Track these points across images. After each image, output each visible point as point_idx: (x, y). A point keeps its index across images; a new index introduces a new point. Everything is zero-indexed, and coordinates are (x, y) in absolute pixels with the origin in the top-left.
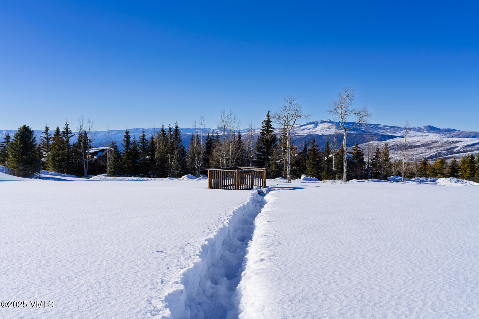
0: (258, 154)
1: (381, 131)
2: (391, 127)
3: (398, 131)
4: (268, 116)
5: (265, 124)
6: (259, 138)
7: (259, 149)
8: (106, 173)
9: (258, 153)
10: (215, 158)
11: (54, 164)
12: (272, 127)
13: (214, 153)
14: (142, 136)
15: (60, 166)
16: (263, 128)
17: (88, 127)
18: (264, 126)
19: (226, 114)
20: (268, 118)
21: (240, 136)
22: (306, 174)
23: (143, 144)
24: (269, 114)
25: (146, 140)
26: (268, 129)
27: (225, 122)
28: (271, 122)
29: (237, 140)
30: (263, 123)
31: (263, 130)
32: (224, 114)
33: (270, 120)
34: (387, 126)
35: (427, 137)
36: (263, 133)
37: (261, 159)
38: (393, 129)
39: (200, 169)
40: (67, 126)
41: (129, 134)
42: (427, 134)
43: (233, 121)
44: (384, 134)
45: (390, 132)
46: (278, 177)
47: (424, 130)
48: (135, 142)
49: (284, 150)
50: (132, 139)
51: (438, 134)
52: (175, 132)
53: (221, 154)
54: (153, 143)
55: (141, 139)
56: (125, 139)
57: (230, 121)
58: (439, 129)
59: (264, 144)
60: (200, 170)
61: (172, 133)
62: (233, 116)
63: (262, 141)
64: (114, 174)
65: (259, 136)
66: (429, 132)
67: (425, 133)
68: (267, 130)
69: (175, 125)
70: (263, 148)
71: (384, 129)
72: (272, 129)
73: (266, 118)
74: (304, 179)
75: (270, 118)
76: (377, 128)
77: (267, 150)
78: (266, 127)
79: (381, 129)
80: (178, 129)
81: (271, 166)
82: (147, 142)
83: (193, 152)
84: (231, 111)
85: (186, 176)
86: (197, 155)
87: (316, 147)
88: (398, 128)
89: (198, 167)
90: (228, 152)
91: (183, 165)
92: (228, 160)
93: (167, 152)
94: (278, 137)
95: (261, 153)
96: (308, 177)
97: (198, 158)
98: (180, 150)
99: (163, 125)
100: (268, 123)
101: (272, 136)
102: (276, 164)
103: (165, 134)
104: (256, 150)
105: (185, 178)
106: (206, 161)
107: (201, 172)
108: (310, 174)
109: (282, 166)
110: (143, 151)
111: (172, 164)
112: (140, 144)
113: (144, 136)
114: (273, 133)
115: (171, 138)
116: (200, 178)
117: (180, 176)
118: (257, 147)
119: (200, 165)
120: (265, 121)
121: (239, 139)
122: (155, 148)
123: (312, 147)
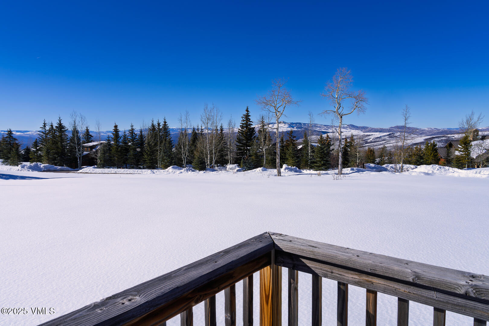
0: (239, 146)
1: (318, 128)
2: (325, 126)
3: (330, 128)
4: (247, 111)
5: (245, 118)
6: (240, 131)
7: (239, 140)
8: (97, 165)
9: (238, 144)
10: (199, 149)
11: (48, 157)
12: (251, 120)
13: (198, 145)
14: (131, 130)
15: (54, 159)
16: (243, 122)
17: (81, 122)
18: (244, 120)
19: (209, 108)
20: (247, 113)
21: (222, 130)
22: (286, 164)
23: (132, 138)
24: (247, 109)
25: (134, 134)
26: (247, 122)
27: (208, 115)
28: (250, 116)
29: (219, 133)
30: (242, 117)
31: (243, 124)
32: (207, 108)
33: (249, 114)
34: (322, 125)
35: (349, 132)
36: (243, 126)
37: (241, 150)
38: (326, 127)
39: (186, 159)
40: (60, 121)
41: (118, 128)
42: (349, 130)
43: (215, 114)
44: (320, 130)
45: (324, 129)
46: (260, 167)
47: (347, 127)
48: (125, 136)
49: (264, 141)
50: (121, 134)
51: (357, 130)
52: (164, 127)
53: (205, 145)
54: (141, 136)
55: (130, 132)
56: (114, 133)
57: (213, 114)
58: (357, 127)
59: (245, 136)
60: (186, 161)
61: (161, 127)
62: (215, 109)
63: (242, 133)
64: (103, 166)
65: (239, 129)
66: (351, 129)
67: (348, 129)
68: (246, 124)
69: (164, 120)
70: (243, 140)
71: (320, 127)
72: (251, 123)
73: (245, 113)
74: (285, 169)
75: (249, 112)
76: (316, 126)
77: (247, 142)
78: (245, 120)
79: (318, 127)
80: (166, 124)
81: (252, 156)
82: (136, 136)
83: (179, 144)
84: (213, 105)
85: (171, 167)
86: (183, 147)
87: (293, 138)
88: (330, 126)
89: (184, 158)
90: (211, 143)
91: (169, 156)
92: (211, 151)
93: (156, 145)
94: (257, 130)
95: (241, 145)
96: (289, 167)
97: (184, 150)
98: (167, 143)
99: (153, 121)
100: (247, 117)
101: (250, 129)
102: (256, 154)
103: (155, 129)
104: (237, 141)
105: (170, 169)
106: (191, 152)
107: (187, 162)
108: (290, 164)
109: (262, 156)
110: (132, 144)
111: (160, 155)
112: (129, 137)
113: (133, 130)
114: (252, 126)
115: (160, 132)
116: (186, 169)
117: (166, 167)
118: (237, 139)
119: (185, 155)
120: (244, 115)
121: (221, 132)
122: (144, 141)
123: (290, 138)
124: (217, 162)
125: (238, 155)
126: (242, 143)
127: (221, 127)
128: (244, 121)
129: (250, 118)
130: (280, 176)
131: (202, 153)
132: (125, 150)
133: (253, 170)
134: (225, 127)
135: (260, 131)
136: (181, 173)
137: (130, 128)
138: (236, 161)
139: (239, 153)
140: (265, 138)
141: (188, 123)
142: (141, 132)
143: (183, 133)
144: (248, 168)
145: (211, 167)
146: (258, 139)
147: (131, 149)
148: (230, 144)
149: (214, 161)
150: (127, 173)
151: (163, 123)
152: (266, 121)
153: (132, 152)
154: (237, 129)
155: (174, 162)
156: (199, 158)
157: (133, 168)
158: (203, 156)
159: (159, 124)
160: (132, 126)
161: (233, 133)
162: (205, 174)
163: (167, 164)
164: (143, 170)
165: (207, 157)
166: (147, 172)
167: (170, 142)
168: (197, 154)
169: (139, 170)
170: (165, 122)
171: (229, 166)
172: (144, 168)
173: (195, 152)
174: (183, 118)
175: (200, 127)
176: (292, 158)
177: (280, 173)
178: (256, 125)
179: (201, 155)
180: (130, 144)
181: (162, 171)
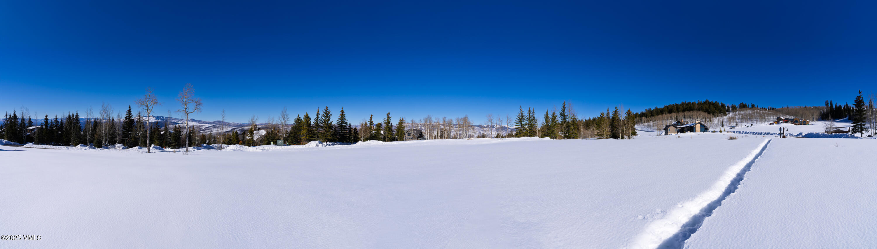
2: (178, 119)
4: (130, 108)
6: (124, 121)
7: (124, 128)
8: (34, 142)
9: (123, 130)
10: (98, 133)
12: (132, 114)
13: (97, 130)
15: (11, 137)
17: (26, 113)
21: (113, 120)
22: (154, 144)
23: (56, 124)
24: (130, 106)
25: (58, 121)
26: (129, 115)
27: (104, 110)
29: (111, 122)
30: (126, 112)
31: (127, 116)
32: (104, 105)
34: (175, 118)
36: (126, 118)
37: (125, 134)
39: (90, 140)
40: (15, 113)
41: (47, 118)
43: (109, 109)
44: (175, 122)
45: (177, 121)
46: (137, 146)
48: (52, 123)
49: (140, 128)
50: (49, 121)
52: (76, 117)
53: (102, 130)
54: (62, 123)
55: (55, 121)
56: (45, 120)
59: (127, 125)
61: (74, 117)
62: (109, 106)
63: (126, 123)
64: (38, 143)
66: (193, 122)
67: (191, 122)
70: (126, 127)
71: (175, 120)
72: (132, 116)
73: (128, 109)
74: (153, 147)
77: (129, 129)
79: (173, 120)
81: (132, 138)
83: (85, 129)
85: (80, 145)
86: (88, 131)
88: (180, 119)
89: (88, 139)
90: (106, 129)
91: (79, 138)
92: (106, 134)
93: (71, 129)
94: (135, 120)
96: (156, 146)
97: (88, 133)
98: (78, 128)
99: (69, 113)
100: (129, 112)
101: (131, 120)
102: (134, 137)
103: (71, 118)
104: (123, 128)
105: (79, 146)
106: (93, 135)
107: (90, 142)
108: (157, 144)
109: (138, 138)
111: (73, 136)
112: (54, 124)
113: (56, 119)
114: (132, 118)
115: (73, 121)
116: (89, 146)
117: (76, 145)
118: (123, 126)
119: (89, 137)
121: (113, 122)
122: (64, 126)
123: (156, 126)
124: (109, 142)
125: (123, 138)
126: (126, 130)
127: (113, 118)
128: (127, 114)
129: (131, 112)
130: (150, 152)
131: (100, 136)
132: (52, 132)
133: (133, 148)
134: (115, 118)
135: (137, 121)
136: (86, 149)
138: (122, 142)
139: (124, 136)
140: (141, 126)
141: (92, 115)
142: (62, 120)
143: (88, 121)
144: (129, 146)
145: (105, 146)
146: (136, 127)
147: (55, 132)
148: (118, 130)
149: (107, 141)
150: (52, 148)
151: (76, 115)
152: (141, 115)
153: (55, 134)
154: (123, 119)
155: (82, 141)
156: (98, 139)
157: (56, 145)
159: (73, 115)
160: (56, 116)
161: (120, 122)
162: (102, 150)
163: (77, 143)
164: (62, 147)
165: (103, 139)
166: (64, 148)
167: (80, 127)
169: (59, 146)
170: (77, 114)
171: (117, 145)
172: (62, 145)
173: (95, 135)
174: (89, 112)
175: (99, 118)
176: (158, 140)
177: (149, 150)
178: (135, 117)
179: (99, 137)
180: (55, 128)
181: (74, 147)
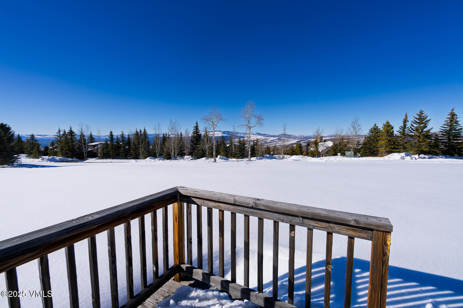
4: (197, 124)
5: (195, 128)
6: (192, 136)
7: (192, 141)
8: (98, 157)
9: (192, 144)
10: (167, 147)
11: (62, 153)
13: (166, 144)
14: (122, 135)
15: (67, 154)
19: (173, 121)
21: (181, 135)
22: (220, 155)
23: (123, 140)
24: (197, 122)
25: (124, 137)
26: (196, 130)
27: (172, 126)
29: (179, 137)
31: (194, 131)
32: (171, 121)
33: (198, 126)
36: (194, 133)
37: (193, 147)
39: (159, 153)
40: (71, 129)
41: (112, 134)
43: (177, 125)
46: (205, 157)
48: (118, 138)
49: (207, 142)
50: (114, 137)
52: (144, 133)
53: (170, 144)
54: (129, 139)
56: (110, 136)
57: (175, 126)
59: (195, 139)
61: (142, 133)
62: (177, 122)
63: (194, 137)
64: (102, 158)
66: (258, 135)
70: (195, 141)
72: (199, 131)
73: (196, 125)
74: (219, 158)
77: (197, 142)
79: (239, 134)
81: (200, 151)
83: (154, 144)
84: (175, 120)
85: (149, 158)
86: (157, 145)
87: (224, 140)
89: (157, 152)
90: (174, 143)
91: (148, 151)
92: (174, 148)
93: (139, 144)
94: (202, 135)
95: (193, 144)
96: (222, 157)
97: (157, 147)
98: (146, 143)
99: (136, 129)
100: (197, 128)
101: (199, 134)
102: (202, 149)
103: (138, 134)
104: (191, 142)
105: (148, 159)
106: (162, 148)
107: (159, 155)
108: (222, 155)
109: (206, 151)
110: (123, 143)
111: (141, 150)
112: (121, 139)
113: (123, 135)
114: (200, 133)
115: (141, 136)
116: (158, 159)
117: (145, 158)
118: (191, 140)
119: (158, 151)
120: (195, 126)
121: (181, 136)
122: (131, 142)
123: (222, 140)
124: (178, 155)
125: (191, 150)
126: (194, 143)
127: (181, 133)
128: (195, 130)
129: (198, 128)
130: (216, 162)
131: (169, 149)
132: (118, 147)
133: (200, 159)
134: (184, 133)
135: (204, 136)
136: (155, 161)
137: (121, 134)
138: (190, 154)
139: (192, 149)
140: (208, 140)
141: (160, 131)
142: (129, 136)
143: (157, 137)
144: (198, 157)
145: (174, 158)
146: (203, 141)
147: (122, 147)
148: (187, 144)
149: (176, 154)
150: (119, 162)
151: (144, 131)
152: (208, 130)
153: (122, 149)
154: (191, 134)
155: (151, 155)
156: (167, 152)
157: (123, 159)
158: (169, 151)
159: (141, 131)
160: (122, 132)
161: (188, 137)
162: (170, 161)
163: (146, 156)
164: (130, 160)
165: (172, 152)
166: (133, 161)
167: (148, 143)
168: (165, 150)
169: (127, 160)
170: (145, 130)
171: (186, 157)
172: (131, 159)
173: (164, 149)
174: (157, 128)
175: (167, 133)
176: (223, 152)
177: (216, 160)
178: (202, 133)
179: (168, 150)
180: (121, 143)
181: (143, 160)
